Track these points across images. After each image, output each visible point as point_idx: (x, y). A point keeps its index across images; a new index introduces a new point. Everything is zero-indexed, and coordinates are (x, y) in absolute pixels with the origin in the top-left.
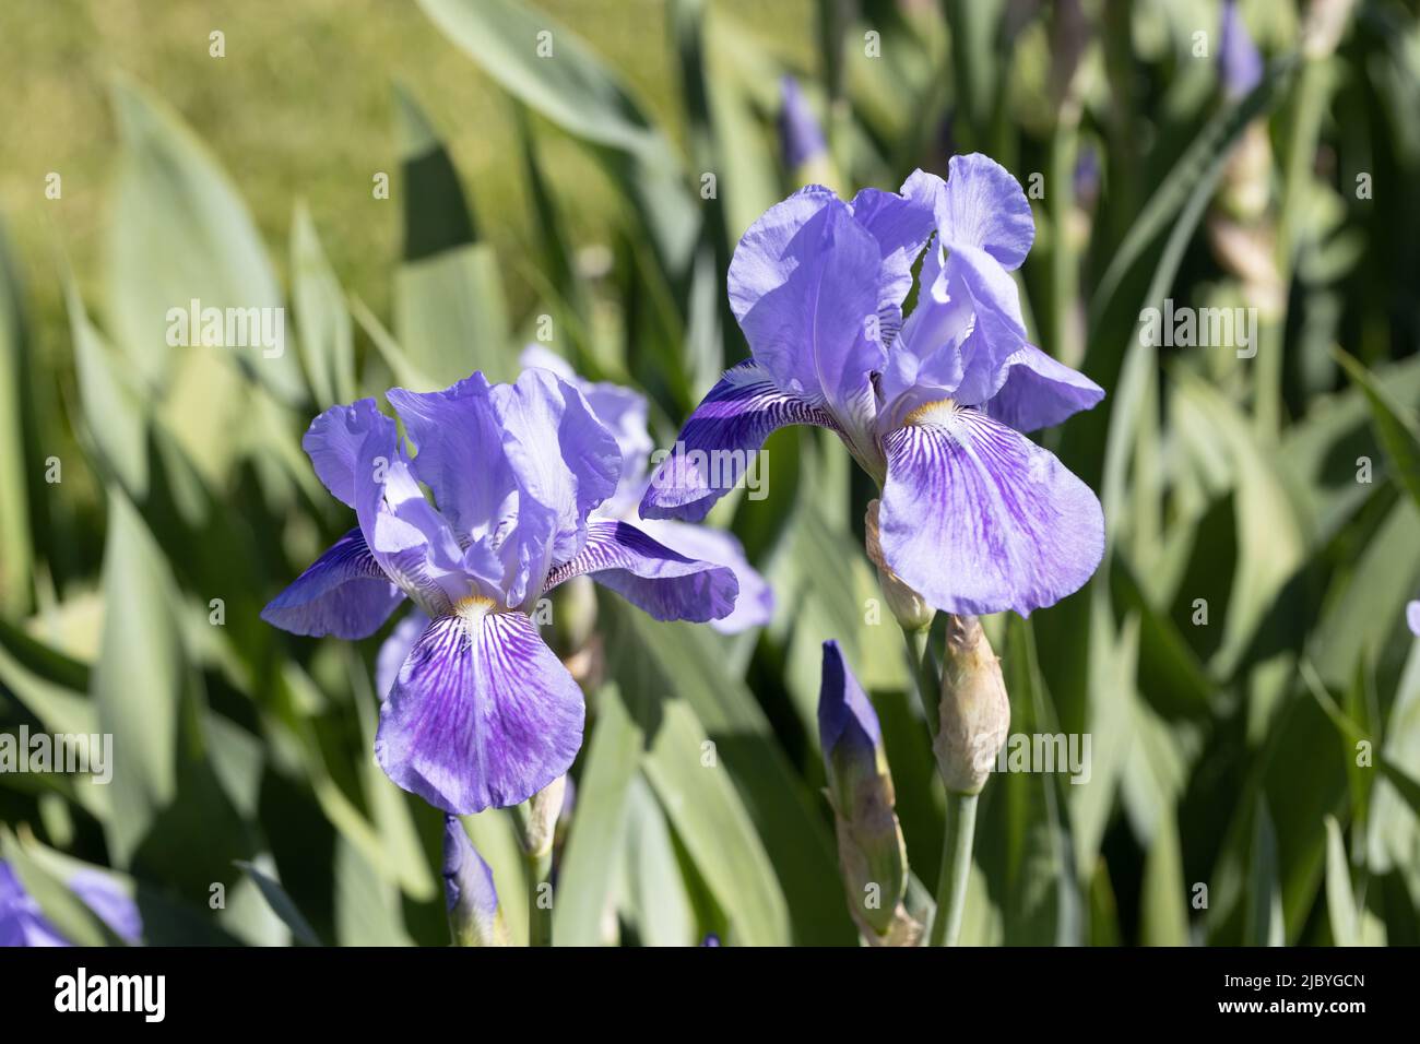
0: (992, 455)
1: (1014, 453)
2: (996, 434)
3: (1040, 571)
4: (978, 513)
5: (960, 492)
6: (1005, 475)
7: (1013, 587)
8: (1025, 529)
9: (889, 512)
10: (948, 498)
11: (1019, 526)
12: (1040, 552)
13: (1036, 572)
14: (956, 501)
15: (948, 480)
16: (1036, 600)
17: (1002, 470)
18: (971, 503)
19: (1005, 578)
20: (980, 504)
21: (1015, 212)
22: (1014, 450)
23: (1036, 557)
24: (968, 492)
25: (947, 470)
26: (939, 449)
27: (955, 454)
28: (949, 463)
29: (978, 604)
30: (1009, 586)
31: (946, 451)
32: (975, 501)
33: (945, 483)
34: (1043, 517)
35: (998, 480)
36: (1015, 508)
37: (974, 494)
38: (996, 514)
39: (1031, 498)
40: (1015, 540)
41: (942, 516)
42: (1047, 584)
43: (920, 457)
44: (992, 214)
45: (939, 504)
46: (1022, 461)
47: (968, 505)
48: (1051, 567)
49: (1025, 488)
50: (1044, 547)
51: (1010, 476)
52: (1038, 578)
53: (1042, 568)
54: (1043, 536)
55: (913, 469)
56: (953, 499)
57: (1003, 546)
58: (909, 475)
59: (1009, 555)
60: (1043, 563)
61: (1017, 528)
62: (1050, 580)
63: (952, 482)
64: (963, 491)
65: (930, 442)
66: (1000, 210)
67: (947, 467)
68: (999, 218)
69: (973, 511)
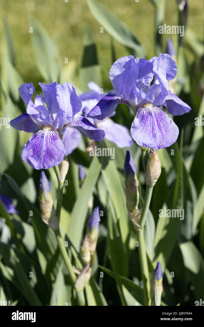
0: (158, 116)
1: (163, 117)
2: (160, 112)
3: (162, 142)
4: (152, 127)
5: (149, 122)
6: (159, 121)
7: (156, 143)
8: (161, 132)
9: (134, 124)
10: (146, 123)
11: (160, 131)
12: (163, 137)
13: (161, 142)
14: (147, 124)
15: (147, 119)
16: (160, 147)
17: (159, 120)
18: (150, 125)
19: (154, 141)
20: (152, 125)
21: (174, 68)
22: (163, 116)
23: (162, 139)
24: (150, 123)
25: (147, 118)
26: (147, 113)
27: (150, 115)
28: (148, 116)
29: (147, 145)
30: (155, 143)
31: (148, 114)
32: (151, 125)
33: (146, 120)
34: (166, 131)
35: (157, 121)
36: (160, 128)
37: (152, 123)
38: (155, 128)
39: (164, 126)
40: (158, 134)
41: (144, 126)
42: (163, 144)
43: (143, 114)
44: (169, 67)
45: (144, 124)
46: (164, 119)
47: (150, 126)
48: (165, 141)
49: (163, 124)
50: (164, 137)
51: (160, 121)
52: (162, 143)
53: (163, 141)
54: (165, 135)
55: (141, 116)
56: (147, 123)
57: (156, 135)
58: (140, 117)
59: (156, 137)
60: (163, 139)
61: (159, 132)
62: (164, 143)
63: (148, 120)
64: (150, 122)
65: (146, 111)
66: (171, 67)
67: (147, 117)
68: (170, 68)
69: (151, 126)
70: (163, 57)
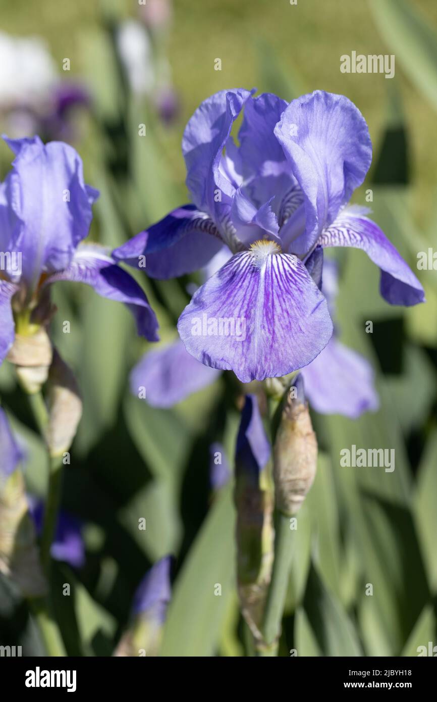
0: (275, 281)
1: (294, 286)
2: (291, 272)
3: (266, 359)
4: (244, 310)
5: (241, 293)
6: (275, 295)
7: (246, 360)
8: (269, 330)
9: (201, 292)
10: (233, 294)
11: (266, 326)
12: (272, 346)
13: (263, 358)
14: (236, 298)
15: (240, 284)
16: (256, 375)
17: (276, 291)
18: (243, 302)
19: (243, 353)
20: (248, 305)
21: (363, 144)
22: (296, 285)
23: (268, 351)
24: (245, 295)
25: (242, 279)
26: (248, 266)
27: (253, 272)
28: (246, 275)
29: (212, 360)
30: (243, 360)
31: (250, 268)
32: (246, 302)
33: (237, 285)
34: (288, 328)
35: (267, 295)
36: (270, 316)
37: (248, 297)
38: (255, 314)
39: (285, 314)
40: (260, 335)
41: (224, 303)
42: (266, 368)
43: (236, 268)
44: (350, 141)
45: (226, 296)
46: (296, 293)
47: (241, 304)
48: (274, 358)
49: (284, 306)
50: (276, 345)
51: (278, 296)
52: (263, 362)
53: (268, 357)
54: (280, 339)
55: (230, 273)
56: (235, 296)
57: (251, 334)
58: (226, 276)
59: (252, 340)
60: (271, 353)
61: (264, 327)
62: (269, 365)
63: (241, 287)
64: (244, 293)
65: (246, 261)
66: (355, 139)
67: (244, 277)
68: (354, 144)
69: (242, 306)
70: (327, 104)
